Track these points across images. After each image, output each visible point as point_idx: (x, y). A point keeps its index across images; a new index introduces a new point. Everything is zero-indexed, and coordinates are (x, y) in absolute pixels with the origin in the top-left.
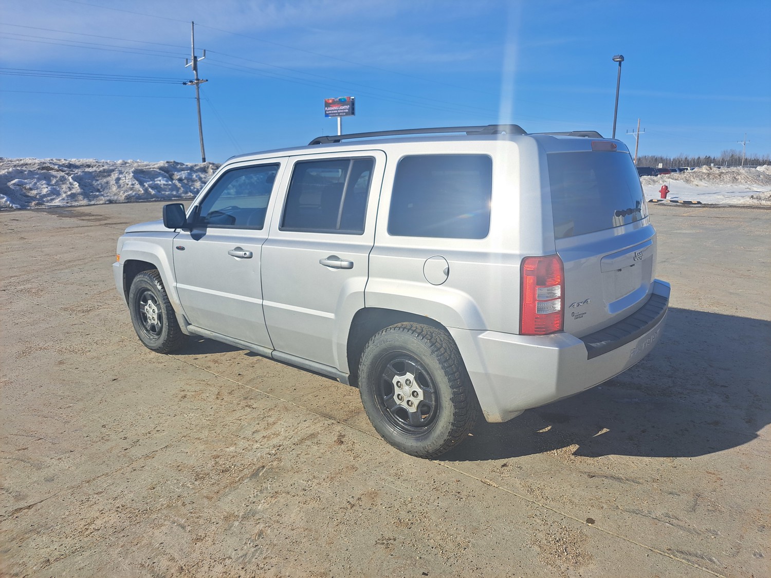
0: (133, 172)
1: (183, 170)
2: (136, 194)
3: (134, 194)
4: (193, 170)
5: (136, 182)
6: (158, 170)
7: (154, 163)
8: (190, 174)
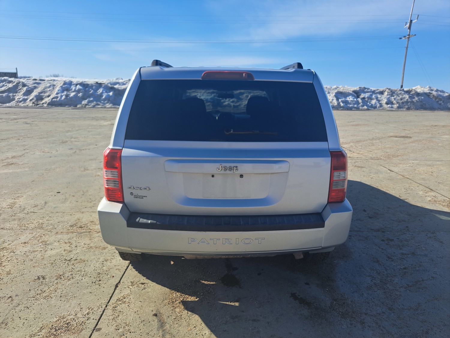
0: (335, 93)
1: (368, 92)
4: (374, 93)
5: (335, 99)
6: (351, 92)
7: (350, 88)
8: (371, 95)
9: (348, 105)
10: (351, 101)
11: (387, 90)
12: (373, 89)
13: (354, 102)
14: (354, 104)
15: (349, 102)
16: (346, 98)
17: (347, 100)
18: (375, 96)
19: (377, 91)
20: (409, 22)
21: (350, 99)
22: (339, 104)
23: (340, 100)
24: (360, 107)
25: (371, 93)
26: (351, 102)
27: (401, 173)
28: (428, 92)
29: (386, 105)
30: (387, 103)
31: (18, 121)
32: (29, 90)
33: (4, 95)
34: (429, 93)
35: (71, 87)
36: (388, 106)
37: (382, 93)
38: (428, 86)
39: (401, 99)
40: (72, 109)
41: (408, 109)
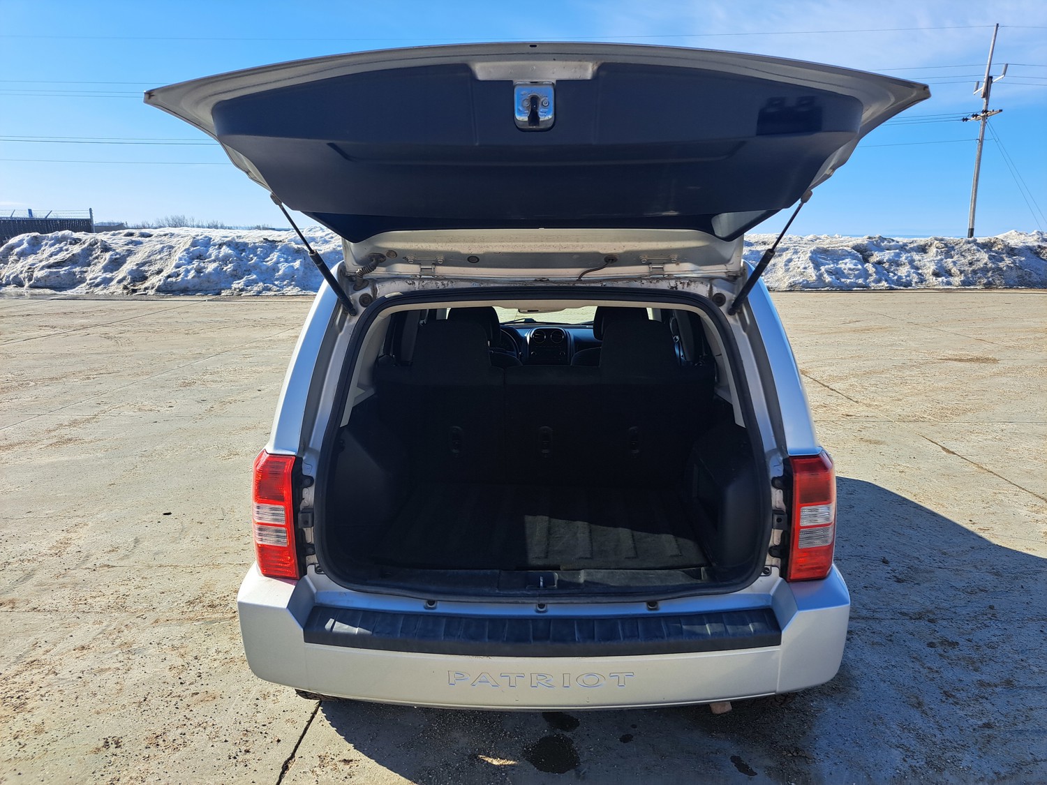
0: (811, 252)
1: (889, 248)
2: (804, 281)
3: (801, 281)
4: (905, 249)
5: (811, 265)
6: (849, 249)
7: (847, 240)
8: (898, 255)
9: (843, 280)
10: (850, 269)
11: (936, 242)
12: (902, 241)
13: (856, 272)
14: (857, 277)
15: (845, 271)
16: (837, 264)
17: (840, 268)
18: (907, 258)
19: (912, 246)
20: (985, 80)
21: (847, 265)
22: (820, 277)
23: (823, 269)
24: (873, 284)
25: (897, 251)
26: (851, 272)
27: (974, 459)
28: (1036, 244)
29: (934, 278)
30: (936, 274)
31: (88, 332)
32: (116, 259)
33: (63, 271)
34: (1039, 247)
35: (208, 251)
36: (940, 279)
37: (923, 249)
38: (1035, 231)
39: (971, 264)
40: (208, 300)
41: (989, 286)
